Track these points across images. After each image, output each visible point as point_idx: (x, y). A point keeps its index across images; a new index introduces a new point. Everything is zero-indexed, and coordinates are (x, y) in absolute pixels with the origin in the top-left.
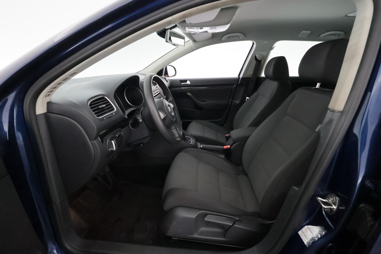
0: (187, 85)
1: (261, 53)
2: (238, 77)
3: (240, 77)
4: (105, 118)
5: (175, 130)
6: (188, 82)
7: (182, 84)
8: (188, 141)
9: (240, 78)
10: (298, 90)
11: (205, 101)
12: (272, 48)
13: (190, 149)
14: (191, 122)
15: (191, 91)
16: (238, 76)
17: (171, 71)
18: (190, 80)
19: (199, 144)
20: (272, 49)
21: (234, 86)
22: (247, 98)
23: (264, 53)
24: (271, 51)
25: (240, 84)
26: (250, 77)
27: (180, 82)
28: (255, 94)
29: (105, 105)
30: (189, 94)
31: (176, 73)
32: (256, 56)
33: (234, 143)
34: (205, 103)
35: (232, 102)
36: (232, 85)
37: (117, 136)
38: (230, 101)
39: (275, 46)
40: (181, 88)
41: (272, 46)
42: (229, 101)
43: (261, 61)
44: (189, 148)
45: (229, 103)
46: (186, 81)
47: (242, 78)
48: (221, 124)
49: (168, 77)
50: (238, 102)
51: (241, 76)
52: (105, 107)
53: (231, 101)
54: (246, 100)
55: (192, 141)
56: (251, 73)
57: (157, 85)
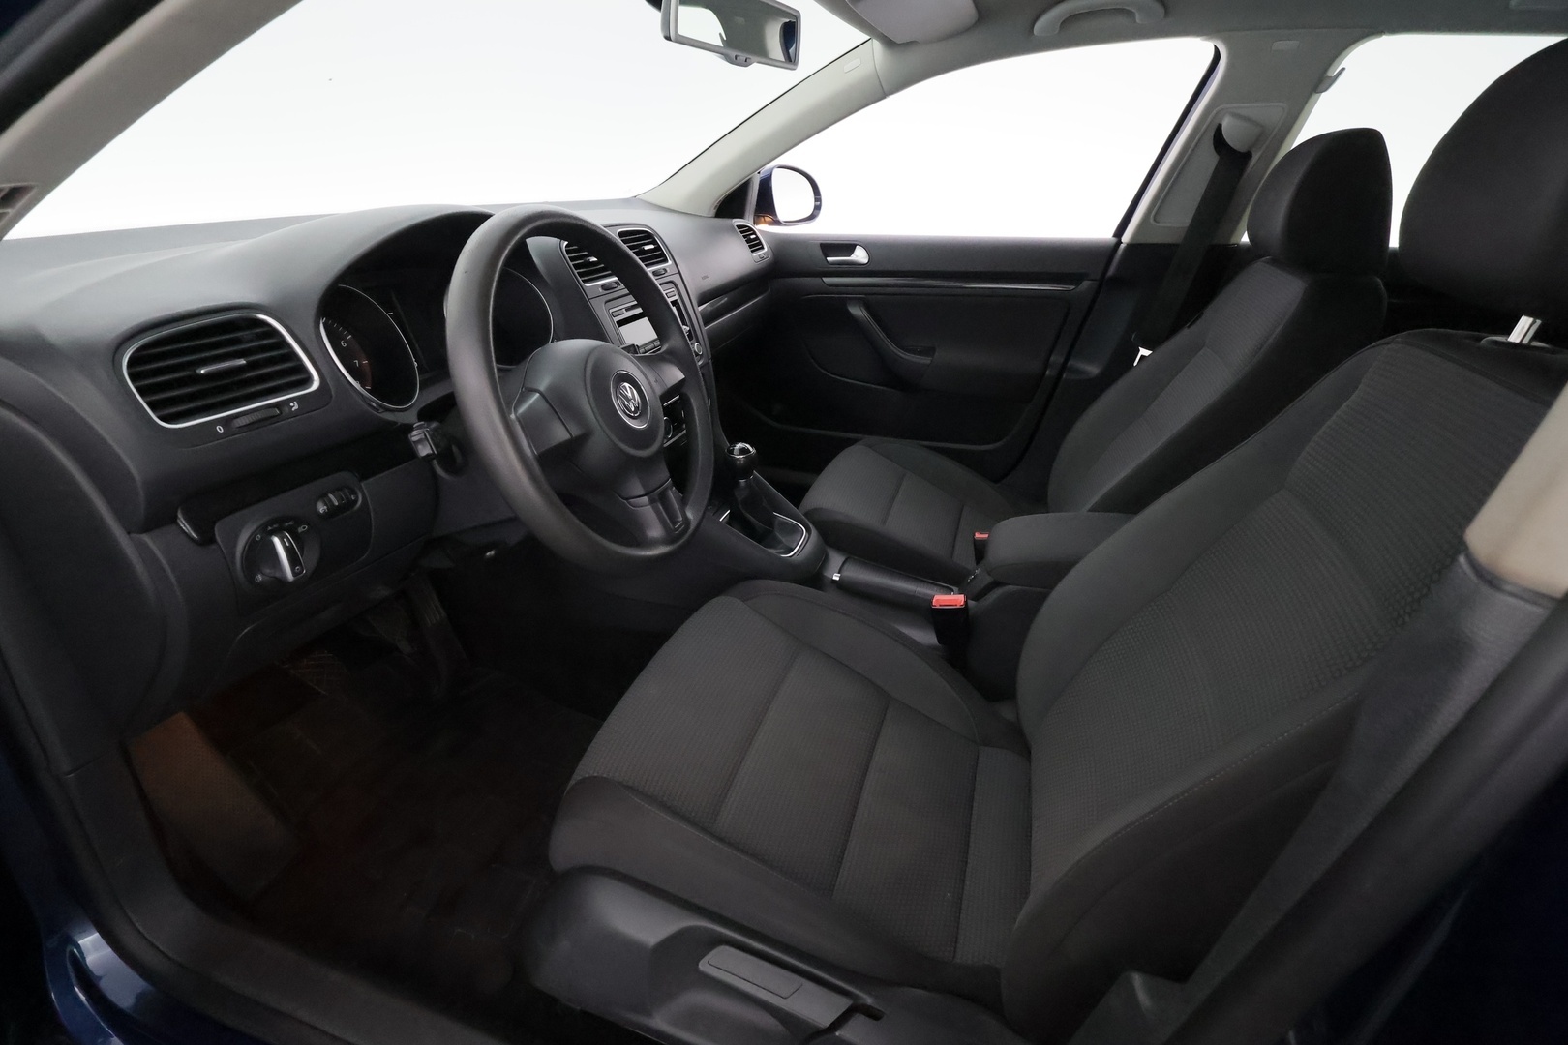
0: (852, 268)
1: (1253, 110)
2: (1114, 240)
3: (1119, 242)
4: (220, 429)
5: (645, 499)
6: (860, 256)
7: (828, 259)
8: (780, 542)
9: (1122, 246)
10: (1387, 344)
11: (929, 352)
12: (1320, 81)
13: (773, 583)
14: (850, 443)
15: (870, 297)
16: (1115, 235)
17: (790, 199)
18: (870, 246)
19: (836, 559)
20: (1321, 87)
21: (1086, 284)
22: (1144, 352)
23: (1269, 112)
24: (1315, 96)
25: (1111, 278)
26: (1169, 246)
27: (819, 252)
28: (1184, 336)
29: (243, 362)
30: (857, 311)
31: (817, 208)
32: (1220, 126)
33: (996, 584)
34: (926, 360)
35: (1063, 367)
36: (1075, 278)
37: (322, 508)
38: (1057, 359)
39: (1343, 69)
40: (825, 279)
41: (1326, 70)
42: (1052, 358)
43: (1248, 155)
44: (774, 578)
45: (1048, 373)
46: (848, 247)
47: (1130, 246)
48: (994, 471)
49: (777, 222)
50: (1093, 370)
51: (1126, 238)
52: (240, 369)
53: (1061, 360)
54: (1135, 364)
55: (801, 545)
56: (1179, 220)
57: (666, 261)
